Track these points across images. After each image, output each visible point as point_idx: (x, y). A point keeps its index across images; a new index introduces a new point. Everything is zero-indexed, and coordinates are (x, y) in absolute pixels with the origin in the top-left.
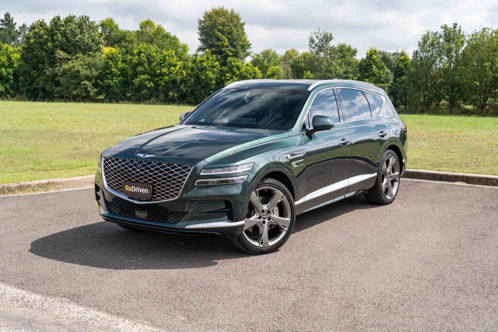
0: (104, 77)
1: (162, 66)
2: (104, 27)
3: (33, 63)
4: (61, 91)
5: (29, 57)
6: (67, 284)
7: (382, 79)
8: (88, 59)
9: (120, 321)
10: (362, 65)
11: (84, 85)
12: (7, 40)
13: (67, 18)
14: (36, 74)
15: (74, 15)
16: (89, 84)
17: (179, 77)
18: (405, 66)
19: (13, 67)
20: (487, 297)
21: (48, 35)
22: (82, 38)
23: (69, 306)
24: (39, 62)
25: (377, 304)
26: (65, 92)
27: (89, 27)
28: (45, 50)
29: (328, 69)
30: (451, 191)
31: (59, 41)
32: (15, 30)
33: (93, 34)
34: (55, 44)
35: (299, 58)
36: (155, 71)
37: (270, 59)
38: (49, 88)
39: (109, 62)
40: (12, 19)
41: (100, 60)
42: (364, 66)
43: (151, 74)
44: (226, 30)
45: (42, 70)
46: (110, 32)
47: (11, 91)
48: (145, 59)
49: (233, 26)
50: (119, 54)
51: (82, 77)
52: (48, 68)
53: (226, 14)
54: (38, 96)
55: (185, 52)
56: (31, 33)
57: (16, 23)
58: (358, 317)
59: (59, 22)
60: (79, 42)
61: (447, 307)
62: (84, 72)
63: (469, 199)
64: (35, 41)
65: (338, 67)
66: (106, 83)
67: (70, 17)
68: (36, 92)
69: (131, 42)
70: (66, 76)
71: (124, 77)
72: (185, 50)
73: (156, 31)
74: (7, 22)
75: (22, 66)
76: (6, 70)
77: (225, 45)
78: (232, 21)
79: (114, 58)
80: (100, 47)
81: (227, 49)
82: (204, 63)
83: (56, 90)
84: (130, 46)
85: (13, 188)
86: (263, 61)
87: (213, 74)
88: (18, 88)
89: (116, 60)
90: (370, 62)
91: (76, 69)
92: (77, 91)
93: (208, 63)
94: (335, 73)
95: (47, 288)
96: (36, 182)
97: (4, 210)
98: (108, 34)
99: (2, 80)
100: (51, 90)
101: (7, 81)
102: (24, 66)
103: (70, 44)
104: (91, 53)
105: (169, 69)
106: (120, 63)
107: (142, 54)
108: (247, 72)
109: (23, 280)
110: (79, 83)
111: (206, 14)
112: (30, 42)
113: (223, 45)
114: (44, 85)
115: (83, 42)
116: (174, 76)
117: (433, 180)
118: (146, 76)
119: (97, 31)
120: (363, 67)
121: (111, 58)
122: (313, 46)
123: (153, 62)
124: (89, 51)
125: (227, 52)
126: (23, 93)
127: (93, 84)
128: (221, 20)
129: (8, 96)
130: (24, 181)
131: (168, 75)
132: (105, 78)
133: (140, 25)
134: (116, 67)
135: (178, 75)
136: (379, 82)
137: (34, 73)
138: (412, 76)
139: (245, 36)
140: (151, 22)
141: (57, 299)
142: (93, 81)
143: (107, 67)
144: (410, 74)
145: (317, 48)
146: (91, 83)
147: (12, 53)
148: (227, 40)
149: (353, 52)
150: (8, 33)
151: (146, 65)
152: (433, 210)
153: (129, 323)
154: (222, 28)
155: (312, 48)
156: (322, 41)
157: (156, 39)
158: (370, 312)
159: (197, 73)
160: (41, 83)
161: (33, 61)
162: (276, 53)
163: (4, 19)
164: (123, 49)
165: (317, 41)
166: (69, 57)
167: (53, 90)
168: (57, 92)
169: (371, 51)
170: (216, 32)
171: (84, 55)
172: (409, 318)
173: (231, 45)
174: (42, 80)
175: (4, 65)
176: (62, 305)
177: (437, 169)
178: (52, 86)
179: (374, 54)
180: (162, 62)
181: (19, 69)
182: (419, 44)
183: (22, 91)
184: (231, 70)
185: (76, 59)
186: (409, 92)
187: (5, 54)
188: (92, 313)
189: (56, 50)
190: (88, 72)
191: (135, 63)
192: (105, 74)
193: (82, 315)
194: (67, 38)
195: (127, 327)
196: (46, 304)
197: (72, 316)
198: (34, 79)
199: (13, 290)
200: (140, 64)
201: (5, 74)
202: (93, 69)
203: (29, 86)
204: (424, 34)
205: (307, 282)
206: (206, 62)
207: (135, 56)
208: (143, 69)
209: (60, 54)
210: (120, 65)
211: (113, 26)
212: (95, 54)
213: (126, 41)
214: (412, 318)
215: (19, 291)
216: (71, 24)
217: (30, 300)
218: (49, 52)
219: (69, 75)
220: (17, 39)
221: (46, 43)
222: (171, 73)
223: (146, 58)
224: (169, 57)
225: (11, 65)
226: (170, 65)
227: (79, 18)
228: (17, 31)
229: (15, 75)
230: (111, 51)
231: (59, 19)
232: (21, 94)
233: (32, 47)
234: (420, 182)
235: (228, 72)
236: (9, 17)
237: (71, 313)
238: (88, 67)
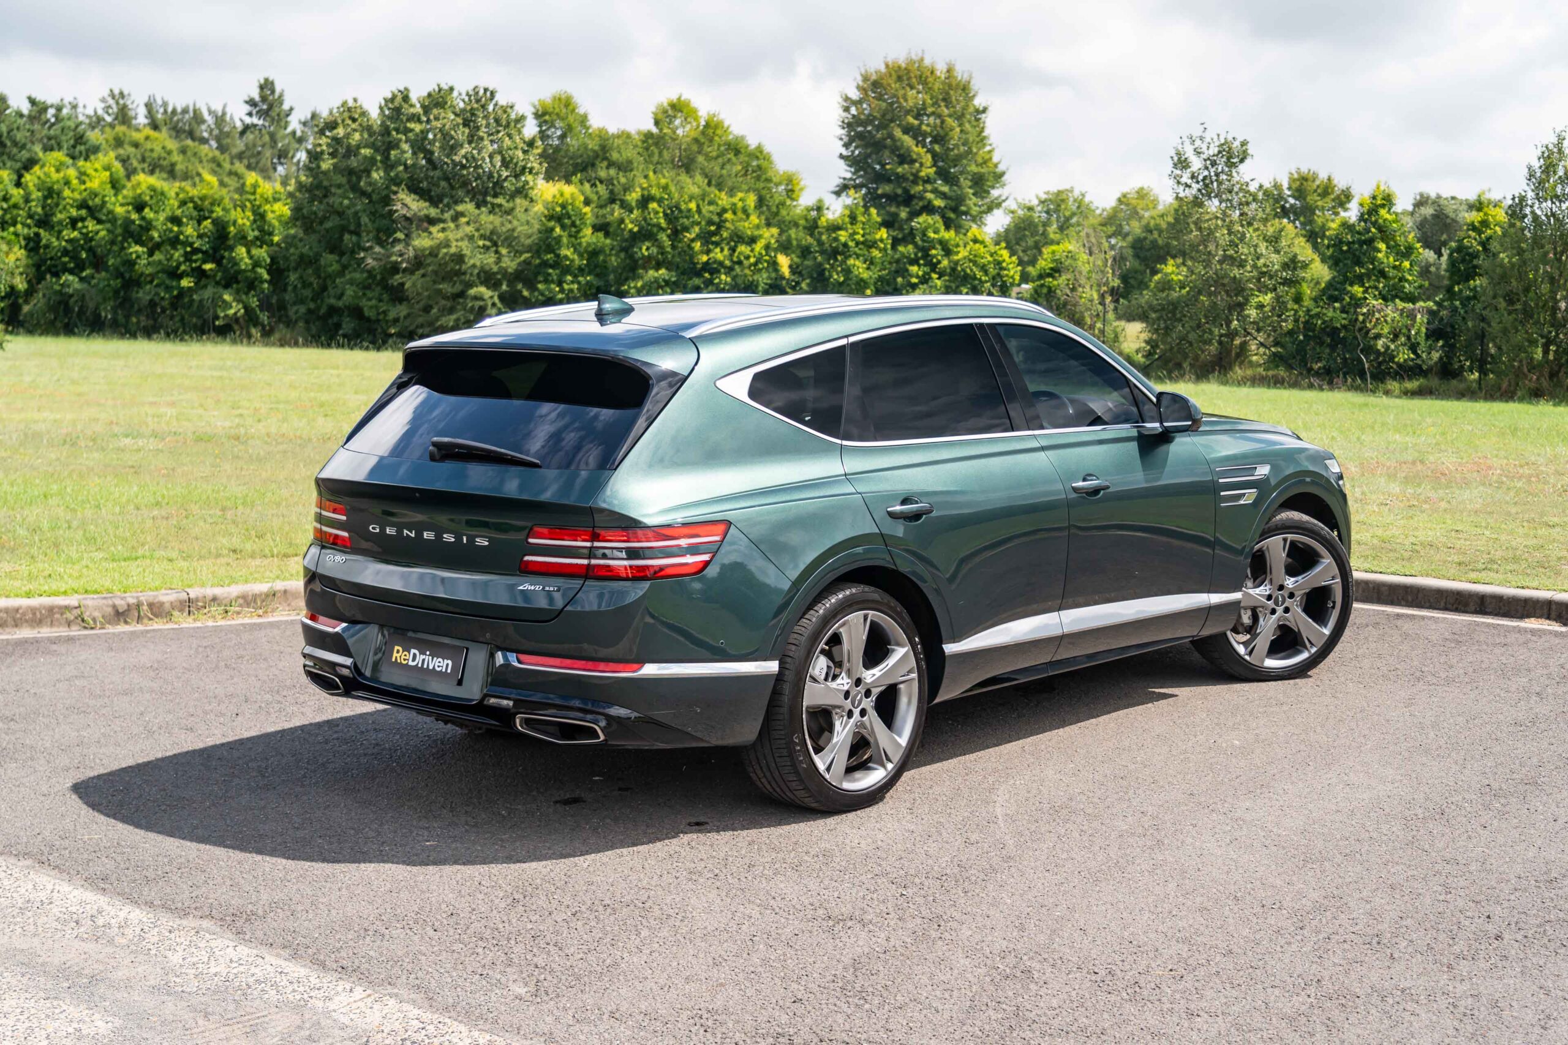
0: (539, 273)
1: (713, 243)
2: (546, 122)
3: (327, 231)
4: (405, 318)
5: (315, 213)
6: (228, 883)
7: (1408, 288)
8: (489, 220)
9: (340, 988)
10: (1341, 242)
11: (476, 298)
12: (263, 161)
13: (430, 95)
14: (336, 267)
15: (450, 84)
16: (492, 297)
17: (765, 275)
18: (1484, 244)
19: (271, 244)
20: (1450, 966)
21: (372, 146)
22: (473, 157)
23: (213, 944)
24: (343, 229)
25: (1102, 973)
26: (420, 320)
27: (497, 121)
28: (363, 193)
29: (1231, 252)
30: (1495, 645)
31: (405, 165)
32: (289, 129)
33: (507, 142)
34: (392, 174)
35: (1162, 216)
36: (692, 257)
37: (1068, 219)
38: (371, 307)
39: (552, 229)
40: (281, 96)
41: (528, 223)
42: (1349, 244)
43: (678, 267)
44: (928, 129)
45: (353, 252)
46: (563, 137)
47: (264, 317)
48: (662, 221)
49: (950, 116)
50: (587, 202)
51: (471, 274)
52: (371, 248)
53: (930, 79)
54: (341, 332)
55: (793, 199)
56: (324, 141)
57: (291, 109)
58: (1029, 1007)
59: (406, 106)
60: (463, 167)
61: (1312, 991)
62: (478, 259)
63: (1540, 671)
64: (335, 166)
65: (1263, 248)
66: (542, 294)
67: (440, 90)
68: (335, 319)
69: (625, 167)
70: (422, 271)
71: (597, 275)
72: (792, 191)
73: (703, 133)
74: (265, 107)
75: (296, 240)
76: (248, 252)
77: (922, 174)
78: (947, 100)
79: (569, 217)
80: (527, 182)
81: (929, 187)
82: (842, 233)
83: (392, 315)
84: (623, 180)
85: (167, 605)
86: (1046, 224)
87: (868, 269)
88: (282, 307)
89: (573, 224)
90: (1369, 231)
91: (453, 250)
92: (454, 317)
93: (855, 233)
94: (1255, 266)
95: (168, 890)
96: (235, 590)
97: (124, 668)
98: (557, 142)
99: (238, 282)
100: (378, 314)
101: (252, 284)
102: (301, 240)
103: (438, 173)
104: (500, 200)
105: (733, 250)
106: (588, 231)
107: (653, 205)
108: (975, 263)
109: (111, 865)
110: (462, 294)
111: (865, 79)
112: (319, 167)
113: (916, 176)
114: (359, 298)
115: (477, 167)
116: (747, 271)
117: (1457, 610)
118: (662, 271)
119: (520, 132)
120: (1345, 248)
121: (561, 215)
122: (1185, 178)
123: (686, 229)
124: (495, 196)
125: (929, 196)
126: (296, 321)
127: (502, 298)
128: (914, 97)
129: (253, 331)
130: (203, 585)
131: (731, 269)
132: (541, 278)
133: (655, 114)
134: (573, 246)
135: (760, 270)
136: (1396, 296)
137: (330, 262)
138: (1504, 278)
139: (988, 148)
140: (687, 104)
141: (190, 922)
142: (504, 287)
143: (546, 244)
144: (1498, 270)
145: (1195, 186)
146: (497, 293)
147: (267, 201)
148: (928, 159)
149: (1338, 197)
150: (267, 138)
151: (663, 237)
152: (1410, 703)
153: (364, 994)
154: (916, 122)
155: (1182, 188)
156: (1214, 164)
157: (700, 159)
158: (1074, 994)
159: (820, 264)
160: (350, 291)
161: (329, 225)
162: (1087, 199)
163: (257, 98)
164: (601, 189)
165: (1196, 164)
166: (433, 212)
167: (385, 313)
168: (396, 320)
169: (1374, 198)
170: (898, 133)
171: (478, 207)
172: (1184, 1015)
173: (944, 174)
174: (351, 282)
175: (244, 237)
176: (194, 938)
177: (1473, 576)
178: (380, 300)
179: (1383, 206)
180: (713, 228)
181: (287, 249)
182: (1531, 175)
183: (294, 318)
184: (926, 255)
185: (455, 218)
186: (1495, 327)
187: (248, 204)
188: (271, 963)
189: (396, 193)
190: (490, 259)
191: (631, 231)
192: (540, 265)
193: (241, 969)
194: (428, 155)
195: (354, 1006)
196: (152, 937)
197: (213, 970)
198: (329, 282)
199: (76, 893)
200: (646, 233)
201: (245, 262)
202: (504, 251)
203: (312, 300)
204: (1545, 142)
205: (921, 900)
206: (846, 229)
207: (631, 211)
208: (654, 250)
209: (408, 203)
210: (588, 236)
211: (571, 119)
212: (511, 205)
213: (611, 164)
214: (1191, 1014)
215: (90, 896)
216: (443, 115)
217: (113, 921)
218: (375, 197)
219: (430, 268)
220: (293, 157)
221: (368, 172)
222: (740, 263)
223: (665, 215)
224: (735, 213)
225: (264, 236)
226: (738, 238)
227: (468, 94)
228: (294, 133)
229: (277, 270)
230: (562, 195)
231: (406, 98)
232: (290, 324)
233: (326, 183)
234: (1408, 616)
235: (914, 262)
236: (273, 92)
237: (212, 963)
238: (488, 243)
